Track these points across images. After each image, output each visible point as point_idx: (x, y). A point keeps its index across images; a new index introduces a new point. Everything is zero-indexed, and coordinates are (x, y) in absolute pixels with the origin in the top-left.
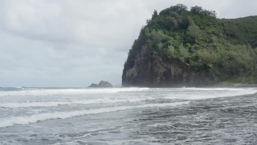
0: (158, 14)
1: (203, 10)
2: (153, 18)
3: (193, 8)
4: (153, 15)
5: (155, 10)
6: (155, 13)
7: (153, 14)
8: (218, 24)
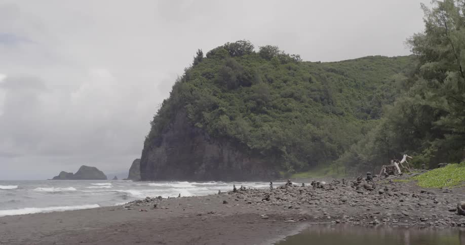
0: (205, 56)
1: (280, 53)
2: (195, 63)
3: (264, 48)
4: (195, 59)
5: (199, 50)
6: (200, 54)
7: (196, 56)
8: (302, 80)
